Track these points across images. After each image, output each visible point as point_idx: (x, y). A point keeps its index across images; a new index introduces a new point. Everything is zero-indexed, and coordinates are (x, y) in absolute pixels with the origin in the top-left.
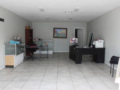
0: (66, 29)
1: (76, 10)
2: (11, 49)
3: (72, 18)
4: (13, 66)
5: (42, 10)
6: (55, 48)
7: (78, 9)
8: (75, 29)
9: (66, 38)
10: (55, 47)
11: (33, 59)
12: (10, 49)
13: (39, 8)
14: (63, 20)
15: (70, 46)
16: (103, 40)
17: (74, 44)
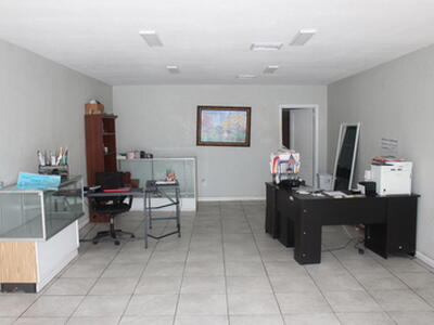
0: (248, 110)
1: (301, 39)
2: (24, 208)
3: (272, 70)
4: (35, 285)
5: (153, 41)
6: (205, 184)
7: (312, 34)
8: (283, 109)
9: (247, 144)
10: (203, 180)
11: (117, 243)
12: (18, 208)
13: (142, 32)
14: (237, 77)
15: (267, 185)
16: (410, 164)
17: (284, 178)
